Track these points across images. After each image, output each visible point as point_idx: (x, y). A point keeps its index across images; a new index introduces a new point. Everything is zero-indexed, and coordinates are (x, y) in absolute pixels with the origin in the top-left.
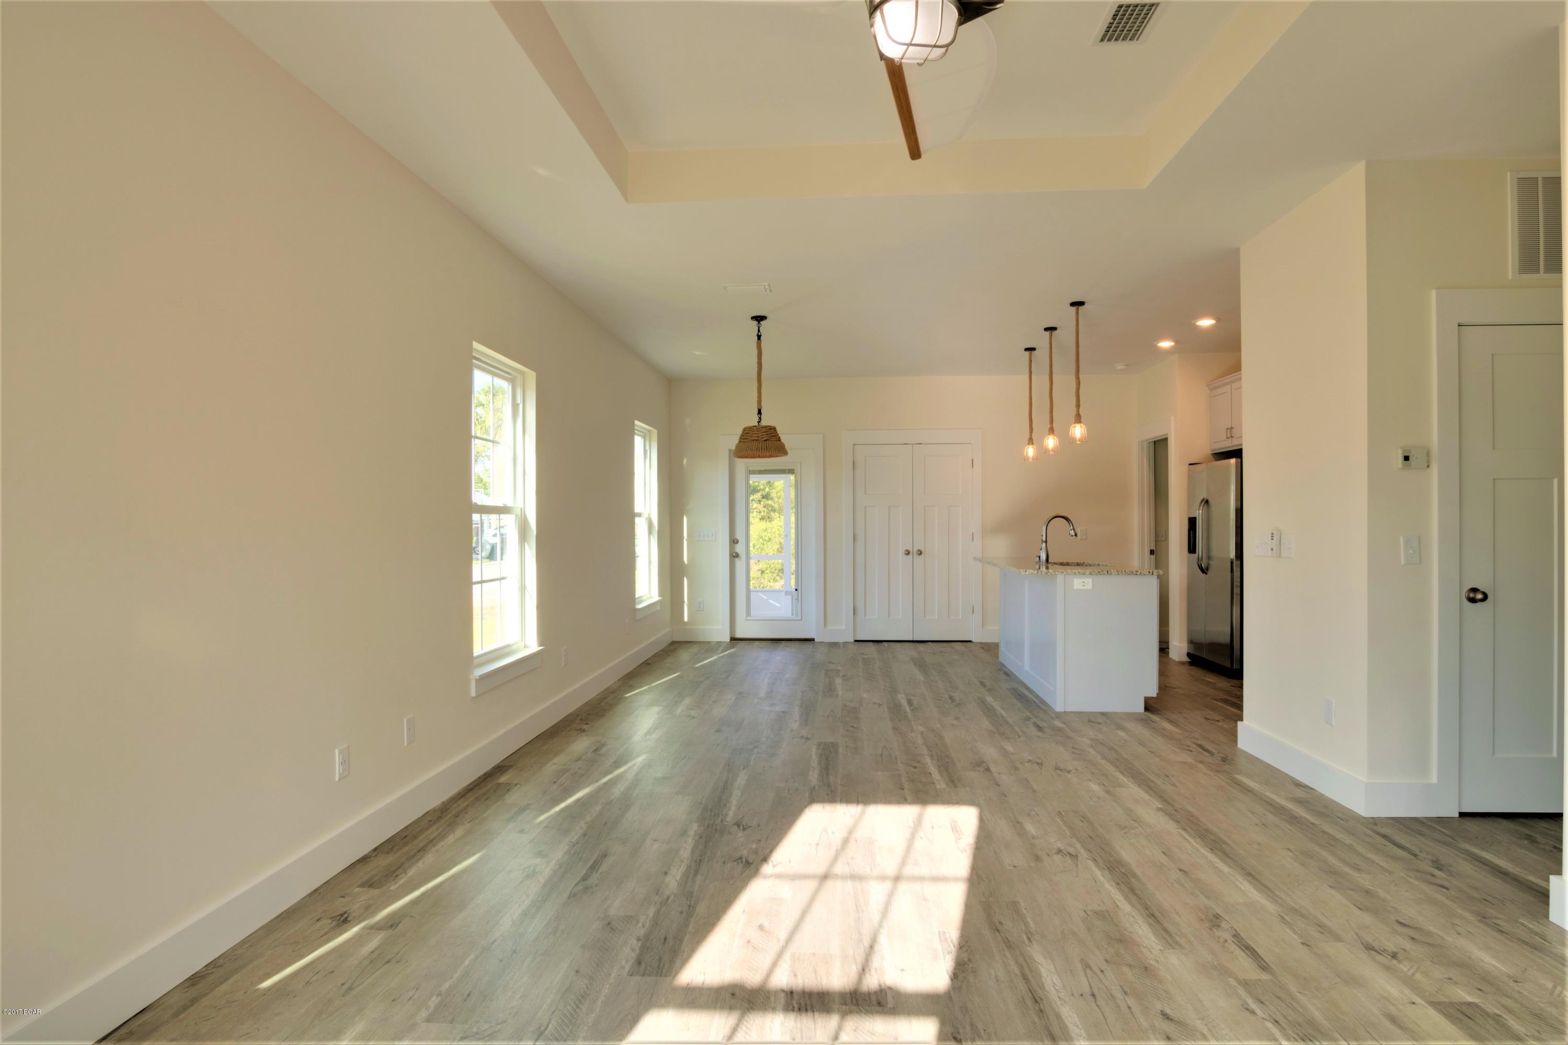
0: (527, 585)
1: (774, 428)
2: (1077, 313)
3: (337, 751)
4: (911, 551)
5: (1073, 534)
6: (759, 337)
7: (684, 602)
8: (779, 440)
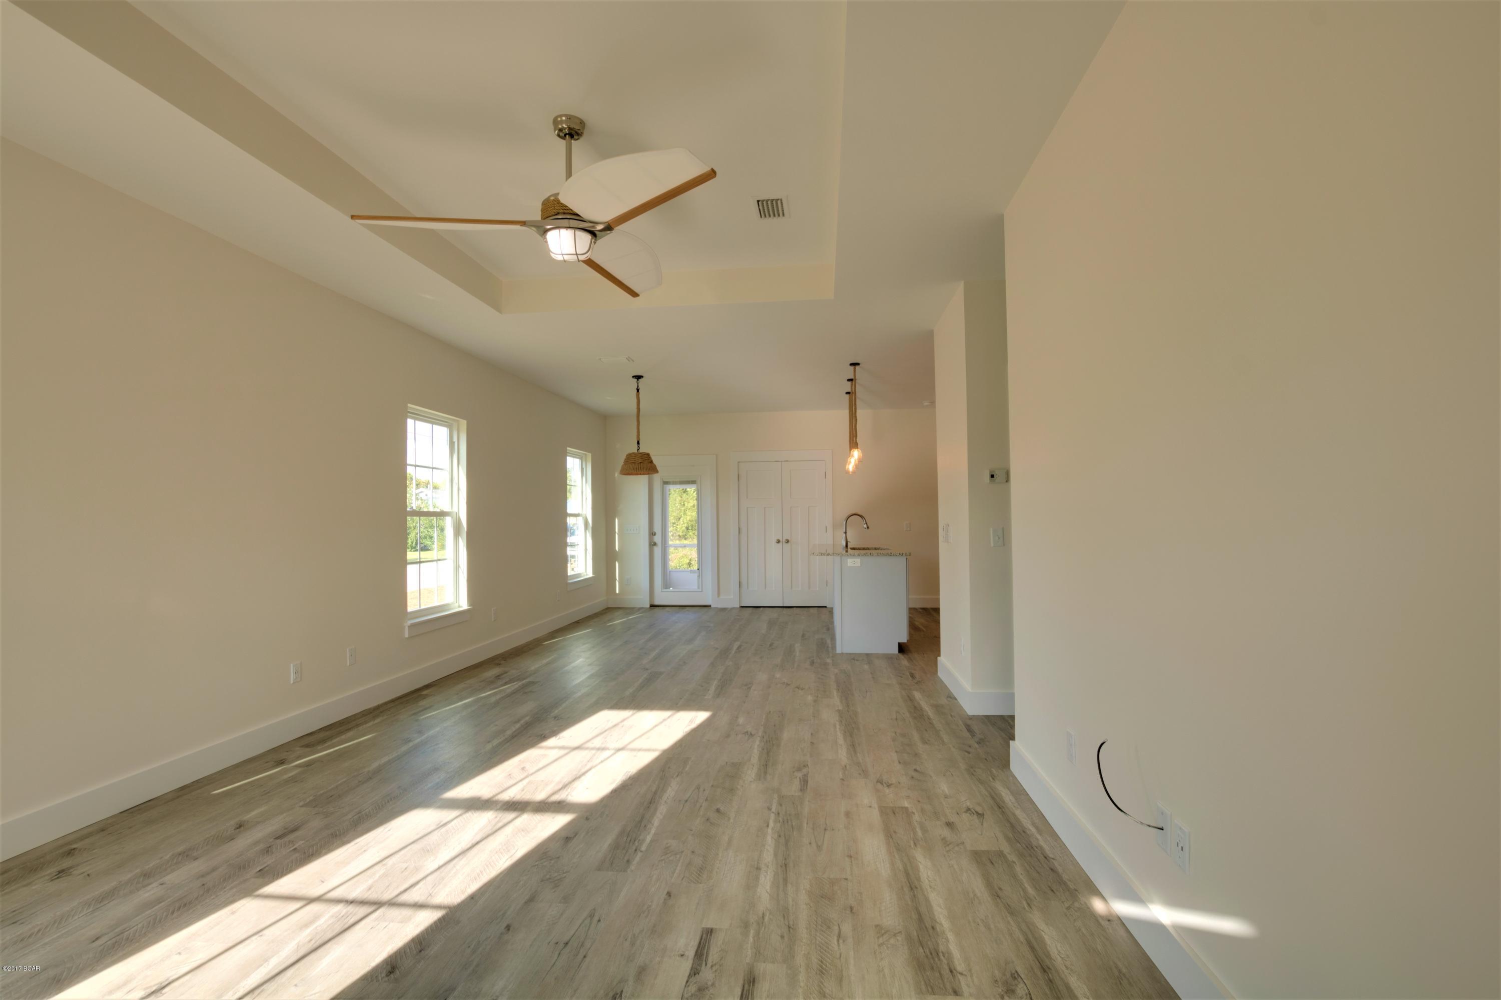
0: (460, 565)
1: (648, 455)
2: (855, 371)
3: (292, 665)
4: (781, 540)
5: (866, 527)
6: (638, 390)
7: (616, 579)
8: (651, 462)
